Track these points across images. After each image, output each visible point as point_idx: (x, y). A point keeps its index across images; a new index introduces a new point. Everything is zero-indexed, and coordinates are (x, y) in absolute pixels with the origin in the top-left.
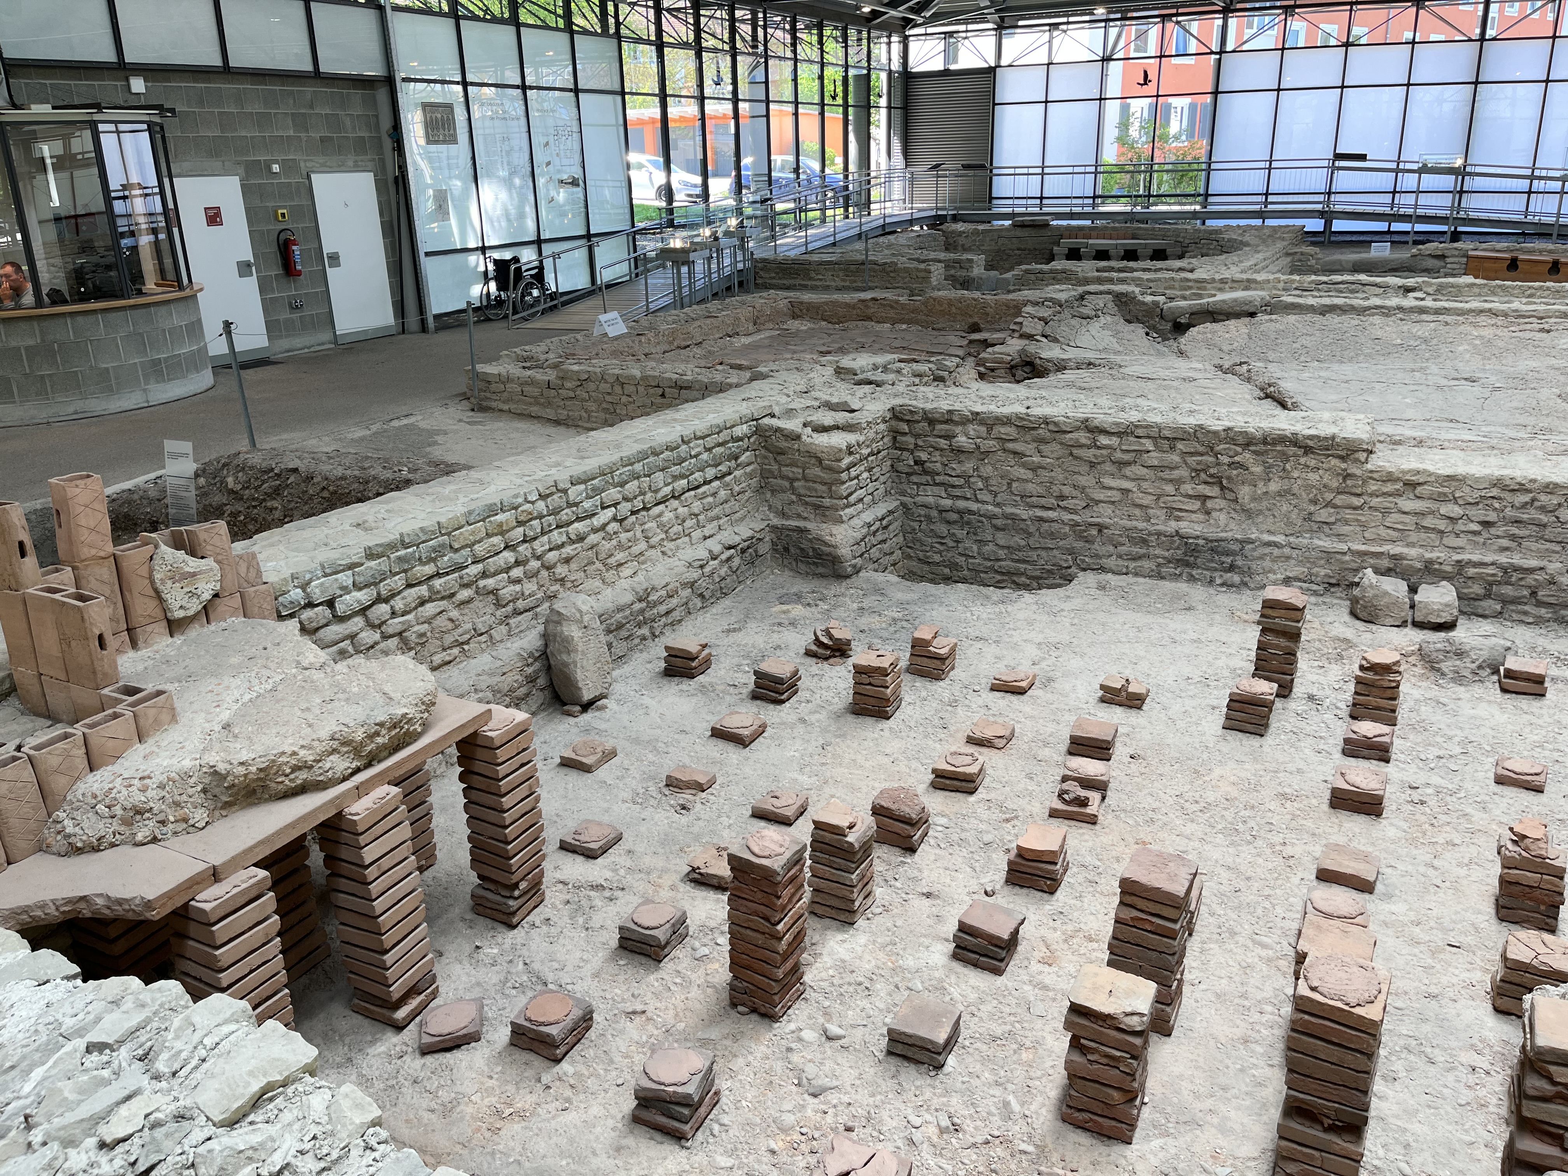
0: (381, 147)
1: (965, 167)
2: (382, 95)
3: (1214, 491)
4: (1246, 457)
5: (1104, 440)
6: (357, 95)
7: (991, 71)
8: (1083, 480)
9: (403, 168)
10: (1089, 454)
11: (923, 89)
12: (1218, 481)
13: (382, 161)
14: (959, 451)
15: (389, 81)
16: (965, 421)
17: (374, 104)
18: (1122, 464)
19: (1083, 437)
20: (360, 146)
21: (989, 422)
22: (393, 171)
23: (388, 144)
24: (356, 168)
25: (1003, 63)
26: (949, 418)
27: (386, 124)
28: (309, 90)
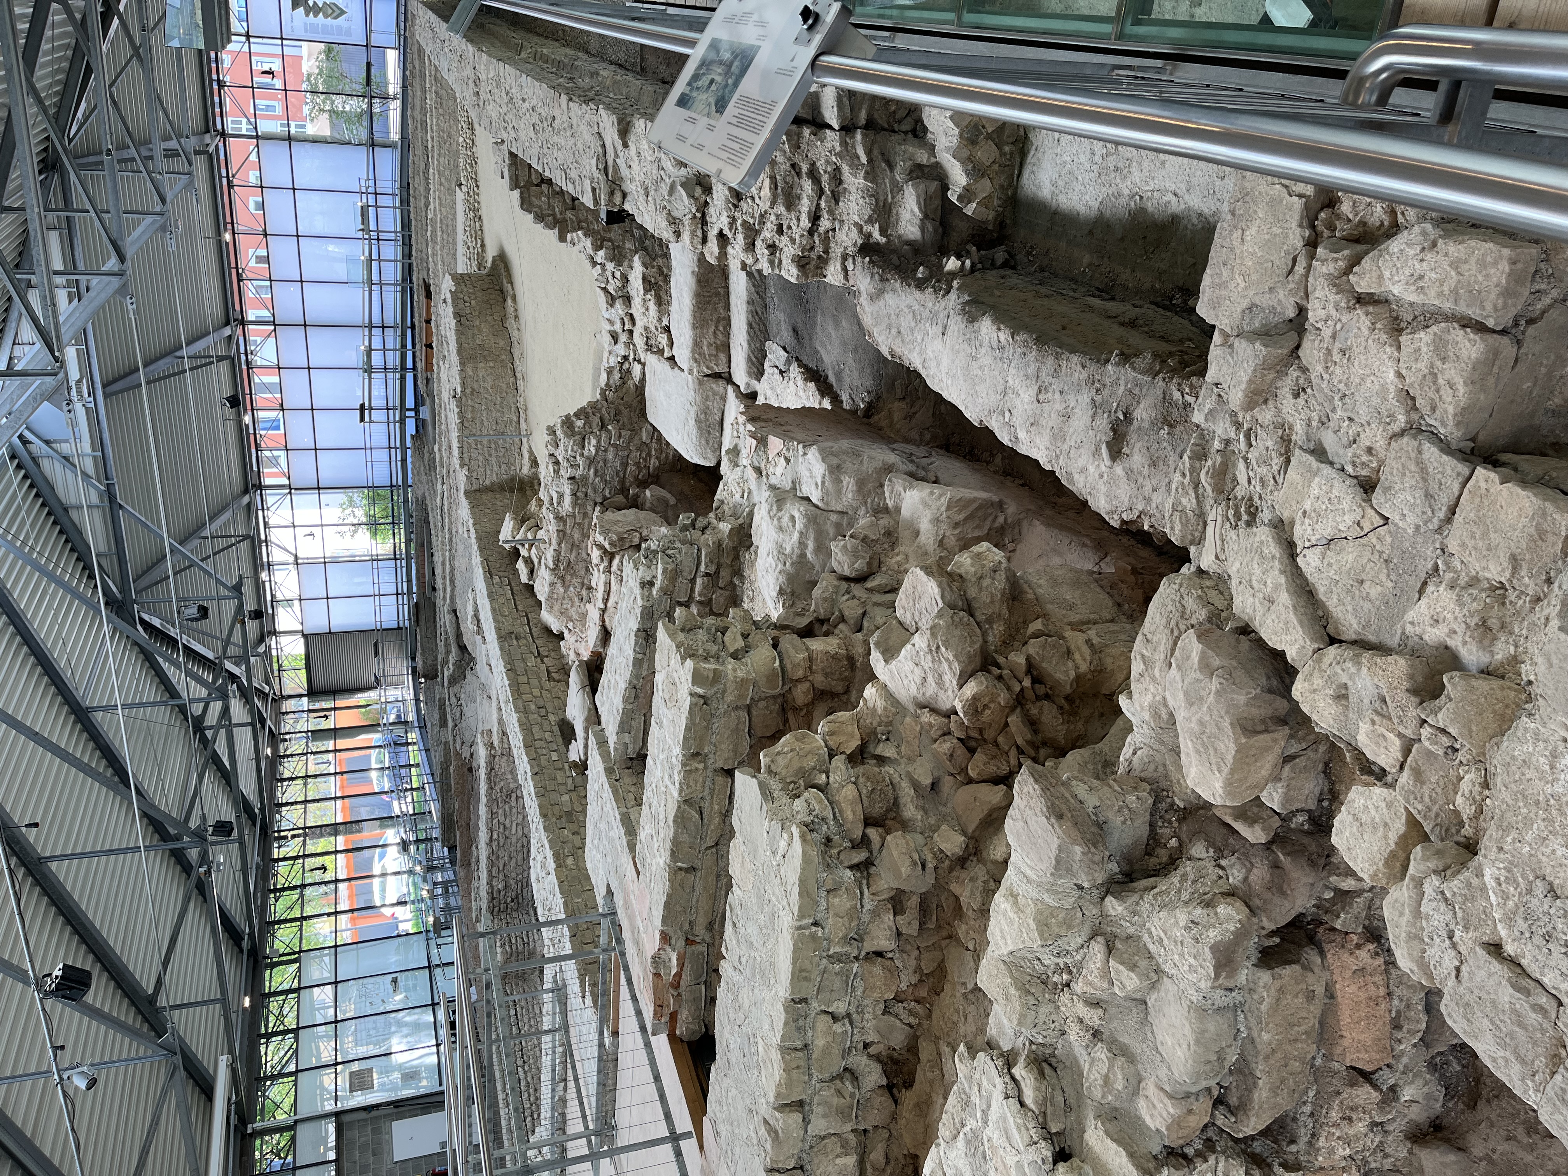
0: (377, 1118)
1: (376, 654)
2: (346, 1118)
3: (514, 796)
4: (497, 788)
5: (495, 836)
6: (347, 1134)
7: (306, 636)
8: (514, 840)
9: (389, 1104)
10: (502, 841)
11: (320, 680)
12: (509, 796)
13: (385, 1116)
14: (506, 887)
15: (337, 1115)
16: (492, 887)
17: (351, 1123)
18: (505, 828)
19: (494, 844)
20: (376, 1131)
21: (491, 877)
22: (391, 1110)
23: (374, 1113)
24: (390, 1133)
25: (300, 628)
26: (491, 893)
27: (363, 1115)
28: (346, 1165)
